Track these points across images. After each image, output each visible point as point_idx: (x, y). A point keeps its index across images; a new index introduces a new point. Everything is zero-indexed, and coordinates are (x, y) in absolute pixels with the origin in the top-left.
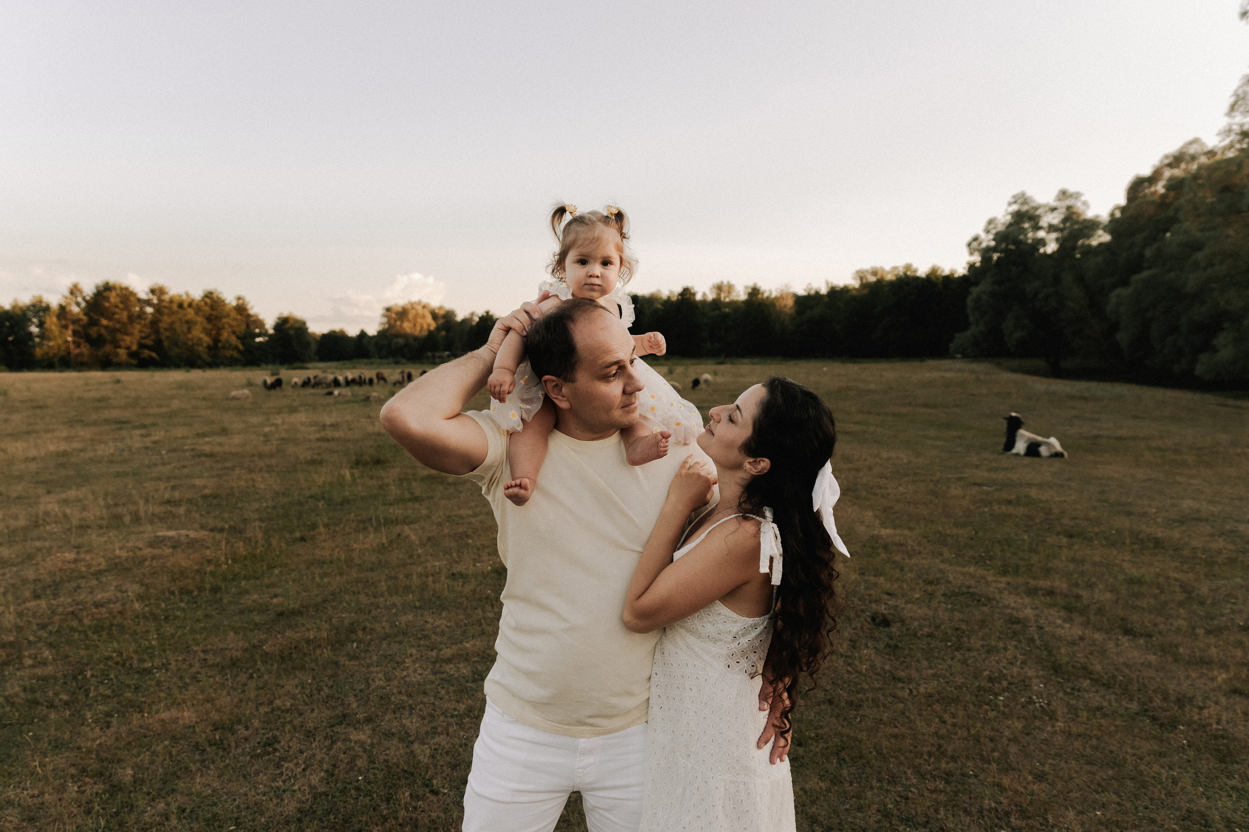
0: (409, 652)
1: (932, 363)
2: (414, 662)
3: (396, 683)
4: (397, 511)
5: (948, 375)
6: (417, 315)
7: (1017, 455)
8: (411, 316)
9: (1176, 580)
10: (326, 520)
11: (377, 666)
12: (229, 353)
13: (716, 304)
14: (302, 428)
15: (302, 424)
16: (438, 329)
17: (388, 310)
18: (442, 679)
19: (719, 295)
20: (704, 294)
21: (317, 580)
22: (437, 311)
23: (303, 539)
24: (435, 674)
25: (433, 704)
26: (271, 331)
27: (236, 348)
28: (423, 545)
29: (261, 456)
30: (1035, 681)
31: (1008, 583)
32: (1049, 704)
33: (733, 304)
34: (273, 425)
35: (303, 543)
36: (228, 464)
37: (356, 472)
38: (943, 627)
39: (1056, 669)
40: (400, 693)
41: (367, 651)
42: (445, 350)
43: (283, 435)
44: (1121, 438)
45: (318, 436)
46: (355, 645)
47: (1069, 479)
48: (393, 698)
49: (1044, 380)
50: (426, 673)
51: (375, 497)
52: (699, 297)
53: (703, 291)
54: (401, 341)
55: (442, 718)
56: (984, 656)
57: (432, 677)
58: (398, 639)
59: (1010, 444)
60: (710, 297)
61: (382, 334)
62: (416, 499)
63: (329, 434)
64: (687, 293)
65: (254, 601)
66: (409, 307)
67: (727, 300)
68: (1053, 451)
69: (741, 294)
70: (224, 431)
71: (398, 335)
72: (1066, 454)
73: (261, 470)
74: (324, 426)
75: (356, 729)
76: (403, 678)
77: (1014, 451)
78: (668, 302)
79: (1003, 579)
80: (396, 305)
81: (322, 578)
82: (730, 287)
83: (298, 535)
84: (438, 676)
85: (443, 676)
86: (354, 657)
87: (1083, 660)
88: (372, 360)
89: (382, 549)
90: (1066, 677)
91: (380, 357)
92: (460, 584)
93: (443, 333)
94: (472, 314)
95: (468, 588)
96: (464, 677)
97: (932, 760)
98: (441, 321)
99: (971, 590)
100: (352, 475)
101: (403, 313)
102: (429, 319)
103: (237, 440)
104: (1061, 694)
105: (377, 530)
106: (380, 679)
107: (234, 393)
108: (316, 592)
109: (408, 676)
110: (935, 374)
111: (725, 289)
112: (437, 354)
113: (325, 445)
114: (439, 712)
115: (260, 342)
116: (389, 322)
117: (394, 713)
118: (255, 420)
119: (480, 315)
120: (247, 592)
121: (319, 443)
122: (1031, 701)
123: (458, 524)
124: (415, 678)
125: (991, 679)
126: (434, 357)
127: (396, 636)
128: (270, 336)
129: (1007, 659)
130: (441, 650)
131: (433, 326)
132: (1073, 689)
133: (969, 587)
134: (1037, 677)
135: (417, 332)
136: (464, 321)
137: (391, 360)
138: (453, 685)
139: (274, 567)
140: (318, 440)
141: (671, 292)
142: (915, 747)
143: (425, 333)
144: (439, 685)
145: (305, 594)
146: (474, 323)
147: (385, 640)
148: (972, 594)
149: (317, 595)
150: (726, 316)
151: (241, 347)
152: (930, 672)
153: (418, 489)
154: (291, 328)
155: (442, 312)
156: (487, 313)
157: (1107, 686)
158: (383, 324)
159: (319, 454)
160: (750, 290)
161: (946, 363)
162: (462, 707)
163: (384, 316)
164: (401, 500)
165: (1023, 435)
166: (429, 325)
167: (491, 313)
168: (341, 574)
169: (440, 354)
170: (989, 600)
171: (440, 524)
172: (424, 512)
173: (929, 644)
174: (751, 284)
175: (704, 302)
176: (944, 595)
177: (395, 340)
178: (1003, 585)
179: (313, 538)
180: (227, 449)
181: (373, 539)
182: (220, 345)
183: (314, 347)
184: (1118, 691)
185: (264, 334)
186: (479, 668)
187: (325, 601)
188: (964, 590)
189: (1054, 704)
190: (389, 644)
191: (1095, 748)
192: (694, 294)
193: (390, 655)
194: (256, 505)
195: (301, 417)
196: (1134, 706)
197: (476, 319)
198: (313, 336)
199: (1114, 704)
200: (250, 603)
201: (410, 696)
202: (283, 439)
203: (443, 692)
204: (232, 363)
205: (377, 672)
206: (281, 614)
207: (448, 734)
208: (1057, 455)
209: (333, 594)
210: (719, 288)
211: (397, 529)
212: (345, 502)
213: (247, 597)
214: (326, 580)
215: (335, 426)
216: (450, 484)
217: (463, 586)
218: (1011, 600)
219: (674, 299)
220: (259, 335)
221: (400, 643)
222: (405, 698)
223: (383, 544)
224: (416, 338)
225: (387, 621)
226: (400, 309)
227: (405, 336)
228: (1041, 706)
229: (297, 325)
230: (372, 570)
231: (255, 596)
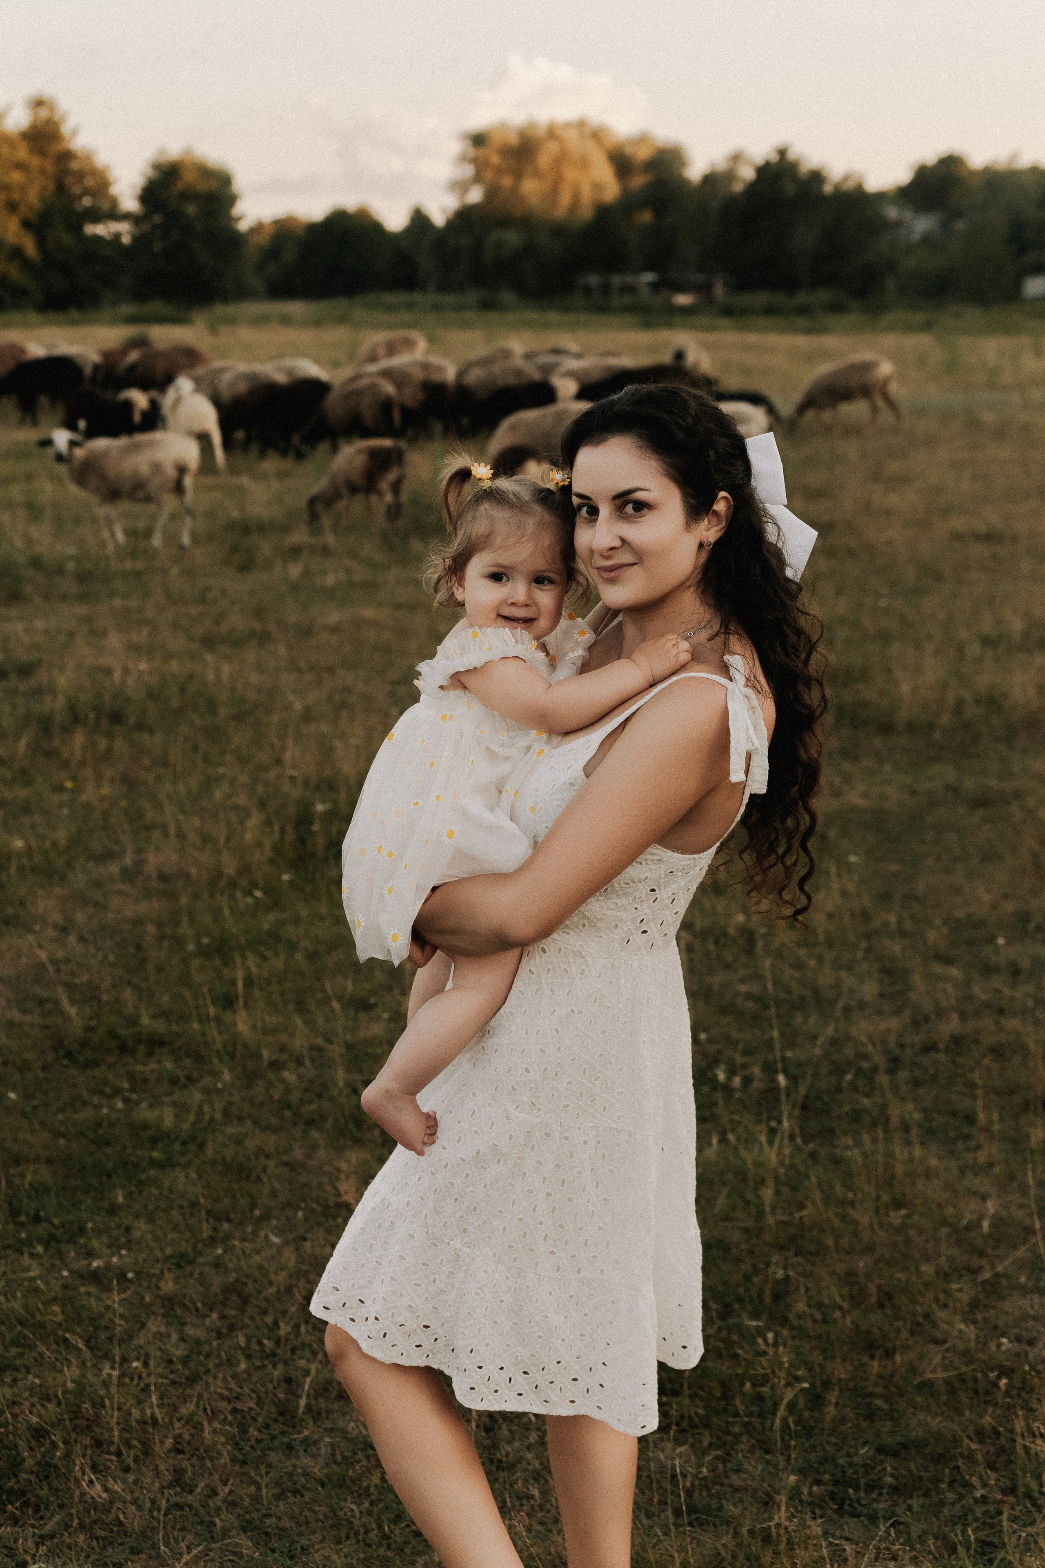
6: (561, 159)
8: (544, 160)
16: (629, 200)
17: (479, 140)
22: (629, 150)
26: (131, 206)
27: (17, 253)
42: (648, 267)
54: (512, 238)
66: (541, 132)
71: (505, 222)
80: (503, 125)
88: (417, 297)
91: (443, 288)
93: (646, 217)
94: (736, 158)
98: (639, 181)
101: (525, 151)
102: (602, 172)
112: (617, 280)
116: (482, 184)
119: (760, 161)
126: (606, 289)
128: (130, 220)
131: (613, 191)
135: (562, 210)
136: (710, 179)
137: (472, 296)
143: (586, 212)
146: (738, 187)
151: (33, 252)
154: (188, 196)
155: (643, 154)
156: (782, 153)
163: (463, 159)
166: (597, 187)
167: (791, 156)
169: (629, 279)
177: (495, 236)
185: (108, 212)
197: (747, 173)
220: (93, 215)
224: (558, 230)
226: (514, 140)
227: (528, 221)
229: (202, 186)
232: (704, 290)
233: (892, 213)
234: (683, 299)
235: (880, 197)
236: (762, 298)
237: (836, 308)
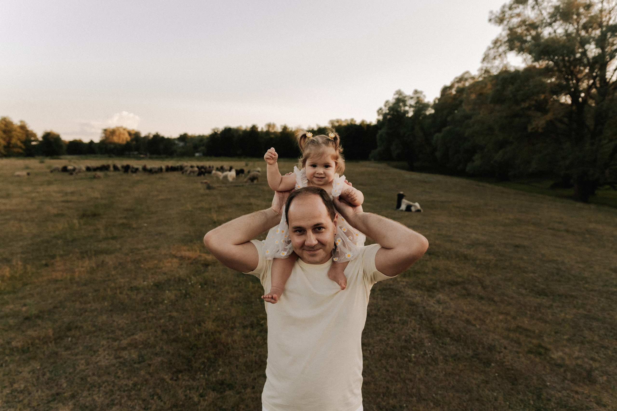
0: (102, 343)
1: (362, 163)
2: (104, 350)
3: (92, 366)
4: (103, 246)
5: (369, 169)
6: (120, 134)
7: (402, 210)
8: (117, 133)
9: (476, 277)
10: (62, 252)
11: (82, 355)
12: (16, 150)
13: (268, 133)
14: (54, 194)
15: (55, 192)
16: (132, 140)
17: (106, 130)
18: (120, 362)
19: (269, 129)
20: (262, 129)
21: (52, 293)
22: (131, 132)
23: (46, 265)
24: (116, 358)
25: (113, 382)
26: (41, 139)
27: (20, 148)
28: (115, 268)
29: (28, 211)
30: (426, 341)
31: (407, 282)
32: (433, 354)
33: (275, 133)
34: (38, 192)
35: (47, 268)
36: (8, 217)
37: (82, 222)
38: (381, 310)
39: (434, 332)
40: (94, 374)
41: (76, 344)
42: (136, 151)
43: (43, 199)
44: (442, 202)
45: (62, 199)
46: (70, 339)
47: (425, 224)
48: (89, 379)
49: (409, 173)
50: (111, 358)
51: (91, 237)
52: (259, 130)
53: (262, 127)
54: (112, 146)
55: (118, 393)
56: (401, 326)
57: (114, 361)
58: (96, 334)
59: (399, 205)
60: (265, 129)
61: (102, 142)
62: (114, 238)
63: (69, 198)
64: (254, 128)
65: (11, 309)
66: (116, 129)
67: (273, 131)
68: (417, 209)
69: (279, 129)
70: (8, 196)
71: (111, 143)
72: (422, 211)
73: (26, 221)
74: (66, 194)
75: (63, 404)
76: (97, 363)
77: (401, 208)
78: (245, 132)
79: (404, 280)
80: (110, 128)
81: (55, 291)
82: (274, 126)
83: (44, 262)
84: (118, 360)
85: (121, 360)
86: (67, 348)
87: (445, 326)
88: (96, 155)
89: (92, 271)
90: (439, 336)
91: (101, 154)
92: (135, 294)
93: (134, 143)
94: (149, 134)
95: (140, 296)
96: (133, 360)
97: (385, 398)
98: (133, 137)
99: (392, 287)
100: (79, 223)
101: (113, 132)
102: (127, 136)
103: (15, 201)
104: (438, 348)
105: (90, 258)
106: (82, 364)
107: (17, 173)
108: (50, 301)
109: (100, 361)
110: (363, 169)
111: (272, 126)
112: (131, 153)
113: (66, 205)
114: (116, 388)
115: (35, 145)
116: (106, 137)
117: (89, 390)
118: (27, 189)
119: (153, 134)
120: (7, 303)
121: (63, 204)
122: (425, 354)
123: (136, 254)
124: (104, 363)
125: (406, 341)
126: (129, 154)
127: (95, 332)
128: (40, 142)
129: (412, 328)
130: (121, 340)
131: (129, 139)
132: (443, 344)
133: (390, 285)
134: (426, 338)
135: (120, 142)
136: (145, 137)
137: (107, 155)
138: (126, 366)
139: (27, 284)
140: (63, 202)
141: (247, 127)
142: (376, 390)
143: (124, 142)
144: (118, 367)
145: (43, 303)
146: (150, 138)
147: (87, 335)
148: (392, 289)
149: (50, 304)
150: (272, 139)
151: (23, 147)
152: (378, 338)
153: (116, 232)
154: (52, 138)
155: (133, 132)
156: (157, 133)
157: (457, 341)
158: (103, 137)
159: (62, 210)
160: (283, 127)
161: (367, 163)
162: (130, 383)
163: (103, 133)
164: (106, 239)
165: (404, 202)
166: (127, 138)
167: (159, 134)
168: (66, 289)
169: (133, 153)
170: (400, 292)
171: (127, 254)
172: (118, 246)
173: (375, 320)
174: (283, 124)
175: (262, 132)
176: (380, 290)
177: (109, 146)
178: (405, 283)
179: (53, 264)
180: (8, 207)
181: (87, 264)
182: (11, 145)
183: (65, 148)
184: (463, 344)
185: (36, 140)
186: (143, 352)
187: (55, 307)
188: (388, 287)
189: (436, 354)
190: (90, 337)
191: (458, 381)
192: (257, 128)
193: (91, 346)
194: (21, 243)
195: (54, 188)
196: (470, 353)
197: (151, 136)
198: (64, 142)
199: (462, 351)
200: (8, 311)
201: (99, 376)
202: (42, 201)
203: (120, 372)
204: (18, 155)
205: (82, 359)
206: (27, 318)
207: (121, 405)
208: (419, 211)
209: (60, 302)
210: (269, 126)
211: (101, 257)
212: (74, 240)
213: (7, 306)
214: (57, 293)
215: (73, 193)
216: (134, 229)
217: (137, 295)
218: (410, 292)
219: (248, 129)
220: (33, 141)
221: (97, 336)
222: (96, 378)
223: (93, 267)
224: (120, 145)
225: (91, 321)
226: (112, 130)
227: (114, 144)
228: (430, 356)
229: (55, 137)
230: (85, 285)
231: (12, 306)
232: (146, 155)
233: (177, 142)
234: (142, 156)
235: (174, 139)
236: (155, 156)
237: (167, 158)
